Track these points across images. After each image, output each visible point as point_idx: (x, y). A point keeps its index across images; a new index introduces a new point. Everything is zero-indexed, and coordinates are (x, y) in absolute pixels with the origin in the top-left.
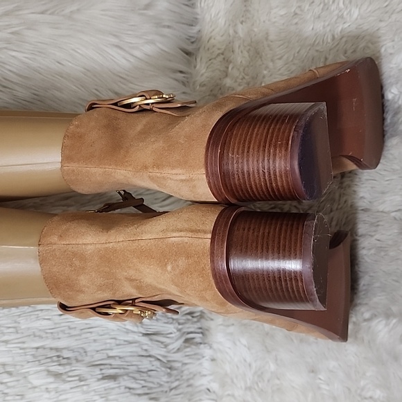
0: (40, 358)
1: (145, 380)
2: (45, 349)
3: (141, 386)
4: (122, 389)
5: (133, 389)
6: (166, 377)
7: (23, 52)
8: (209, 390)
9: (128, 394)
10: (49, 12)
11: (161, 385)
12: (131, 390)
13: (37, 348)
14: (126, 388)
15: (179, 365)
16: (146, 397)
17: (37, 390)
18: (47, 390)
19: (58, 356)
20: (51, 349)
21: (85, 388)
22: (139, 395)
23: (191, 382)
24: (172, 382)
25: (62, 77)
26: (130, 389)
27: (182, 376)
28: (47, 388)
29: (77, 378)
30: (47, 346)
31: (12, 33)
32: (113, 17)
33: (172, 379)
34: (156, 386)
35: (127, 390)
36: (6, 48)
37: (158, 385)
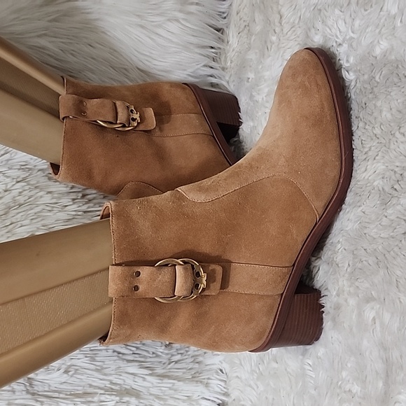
1: (137, 348)
3: (131, 352)
4: (110, 353)
5: (123, 354)
6: (163, 348)
7: (59, 38)
8: (221, 370)
9: (116, 358)
11: (157, 356)
12: (120, 355)
14: (114, 351)
16: (137, 364)
22: (129, 361)
23: (200, 359)
24: (173, 355)
26: (119, 353)
27: (187, 351)
31: (50, 21)
33: (173, 351)
34: (151, 356)
35: (116, 354)
36: (45, 35)
37: (154, 355)
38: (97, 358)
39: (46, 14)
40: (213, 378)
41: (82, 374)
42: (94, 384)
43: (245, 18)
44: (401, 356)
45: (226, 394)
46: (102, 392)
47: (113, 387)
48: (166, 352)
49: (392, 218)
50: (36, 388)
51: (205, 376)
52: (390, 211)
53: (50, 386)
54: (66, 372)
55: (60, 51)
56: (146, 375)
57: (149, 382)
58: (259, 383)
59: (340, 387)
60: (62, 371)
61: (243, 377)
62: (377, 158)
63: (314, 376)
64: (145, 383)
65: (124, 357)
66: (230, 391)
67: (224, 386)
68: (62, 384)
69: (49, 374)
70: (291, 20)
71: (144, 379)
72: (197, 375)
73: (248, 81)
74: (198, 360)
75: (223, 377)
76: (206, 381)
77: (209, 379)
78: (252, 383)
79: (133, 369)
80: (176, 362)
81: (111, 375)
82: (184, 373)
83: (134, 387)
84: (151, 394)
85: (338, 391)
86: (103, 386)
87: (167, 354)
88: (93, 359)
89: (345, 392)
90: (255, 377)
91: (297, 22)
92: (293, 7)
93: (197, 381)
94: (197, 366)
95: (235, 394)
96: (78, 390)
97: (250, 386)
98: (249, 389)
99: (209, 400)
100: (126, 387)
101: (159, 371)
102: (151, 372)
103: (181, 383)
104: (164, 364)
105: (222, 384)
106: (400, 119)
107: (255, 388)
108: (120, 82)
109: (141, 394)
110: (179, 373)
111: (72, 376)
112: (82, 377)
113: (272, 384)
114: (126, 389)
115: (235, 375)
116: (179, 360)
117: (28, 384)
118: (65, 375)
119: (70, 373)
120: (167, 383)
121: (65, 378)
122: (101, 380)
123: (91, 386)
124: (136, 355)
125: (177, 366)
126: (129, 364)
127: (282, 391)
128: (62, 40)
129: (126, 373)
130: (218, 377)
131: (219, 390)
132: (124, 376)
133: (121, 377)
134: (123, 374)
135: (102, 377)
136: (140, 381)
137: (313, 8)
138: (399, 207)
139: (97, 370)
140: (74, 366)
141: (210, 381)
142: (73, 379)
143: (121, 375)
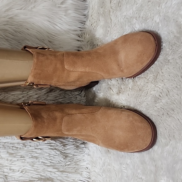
0: (5, 147)
1: (52, 160)
2: (8, 143)
3: (49, 162)
4: (40, 163)
5: (46, 163)
6: (63, 159)
8: (87, 168)
9: (43, 165)
10: (23, 9)
12: (45, 164)
13: (5, 143)
14: (42, 162)
15: (71, 155)
16: (52, 167)
17: (3, 159)
18: (7, 160)
19: (13, 147)
20: (11, 143)
21: (23, 160)
23: (78, 163)
24: (67, 162)
25: (29, 35)
27: (73, 160)
28: (8, 159)
29: (20, 156)
30: (9, 142)
32: (46, 9)
33: (67, 161)
34: (58, 163)
35: (43, 163)
36: (7, 24)
37: (59, 163)
38: (35, 165)
39: (8, 15)
40: (83, 171)
41: (28, 173)
42: (34, 177)
43: (95, 18)
44: (162, 164)
45: (89, 178)
46: (37, 180)
47: (42, 177)
48: (64, 161)
49: (158, 107)
50: (9, 180)
51: (80, 170)
52: (157, 105)
53: (14, 178)
54: (22, 172)
55: (14, 32)
56: (56, 171)
57: (57, 174)
58: (103, 174)
59: (137, 176)
60: (20, 172)
61: (97, 171)
62: (152, 82)
63: (126, 172)
64: (55, 175)
65: (46, 165)
66: (91, 177)
67: (89, 174)
68: (20, 177)
69: (14, 173)
70: (115, 22)
71: (55, 173)
72: (77, 170)
73: (97, 46)
74: (77, 164)
75: (88, 171)
76: (81, 173)
77: (82, 172)
78: (100, 174)
79: (50, 169)
80: (68, 165)
81: (41, 172)
82: (72, 170)
83: (51, 177)
84: (58, 180)
85: (137, 178)
86: (37, 177)
87: (65, 162)
88: (33, 166)
89: (139, 178)
90: (102, 171)
91: (117, 22)
92: (116, 16)
93: (77, 173)
94: (77, 166)
95: (93, 178)
96: (27, 180)
97: (100, 175)
98: (99, 176)
99: (82, 181)
100: (48, 177)
101: (61, 169)
102: (58, 170)
103: (70, 174)
104: (63, 166)
105: (88, 174)
106: (162, 66)
107: (102, 176)
108: (41, 45)
109: (54, 179)
110: (70, 170)
111: (24, 174)
112: (28, 174)
113: (108, 174)
114: (47, 178)
115: (93, 170)
116: (70, 164)
117: (5, 178)
118: (21, 173)
119: (23, 173)
120: (65, 174)
121: (21, 174)
122: (37, 175)
123: (32, 177)
124: (52, 163)
125: (69, 167)
126: (49, 167)
127: (113, 178)
128: (15, 27)
129: (47, 171)
130: (86, 171)
131: (87, 177)
132: (47, 173)
133: (45, 173)
134: (46, 172)
135: (37, 173)
136: (53, 174)
137: (124, 17)
138: (161, 103)
139: (34, 171)
140: (25, 169)
141: (82, 173)
142: (25, 175)
143: (45, 172)
